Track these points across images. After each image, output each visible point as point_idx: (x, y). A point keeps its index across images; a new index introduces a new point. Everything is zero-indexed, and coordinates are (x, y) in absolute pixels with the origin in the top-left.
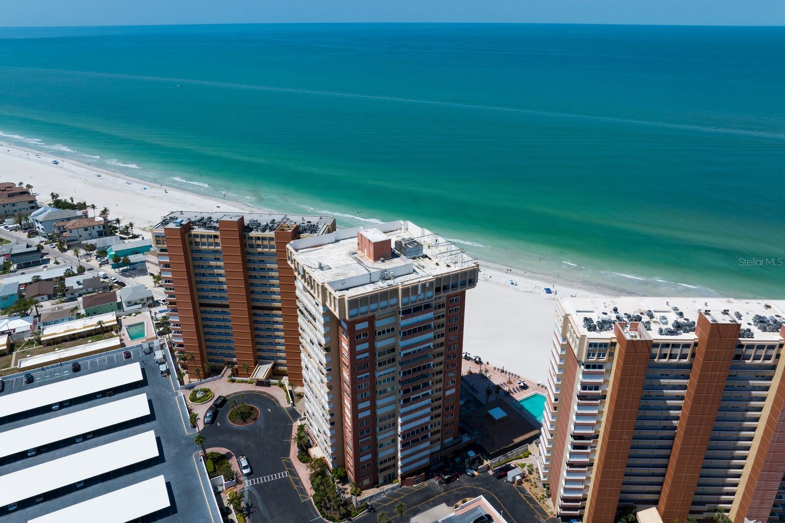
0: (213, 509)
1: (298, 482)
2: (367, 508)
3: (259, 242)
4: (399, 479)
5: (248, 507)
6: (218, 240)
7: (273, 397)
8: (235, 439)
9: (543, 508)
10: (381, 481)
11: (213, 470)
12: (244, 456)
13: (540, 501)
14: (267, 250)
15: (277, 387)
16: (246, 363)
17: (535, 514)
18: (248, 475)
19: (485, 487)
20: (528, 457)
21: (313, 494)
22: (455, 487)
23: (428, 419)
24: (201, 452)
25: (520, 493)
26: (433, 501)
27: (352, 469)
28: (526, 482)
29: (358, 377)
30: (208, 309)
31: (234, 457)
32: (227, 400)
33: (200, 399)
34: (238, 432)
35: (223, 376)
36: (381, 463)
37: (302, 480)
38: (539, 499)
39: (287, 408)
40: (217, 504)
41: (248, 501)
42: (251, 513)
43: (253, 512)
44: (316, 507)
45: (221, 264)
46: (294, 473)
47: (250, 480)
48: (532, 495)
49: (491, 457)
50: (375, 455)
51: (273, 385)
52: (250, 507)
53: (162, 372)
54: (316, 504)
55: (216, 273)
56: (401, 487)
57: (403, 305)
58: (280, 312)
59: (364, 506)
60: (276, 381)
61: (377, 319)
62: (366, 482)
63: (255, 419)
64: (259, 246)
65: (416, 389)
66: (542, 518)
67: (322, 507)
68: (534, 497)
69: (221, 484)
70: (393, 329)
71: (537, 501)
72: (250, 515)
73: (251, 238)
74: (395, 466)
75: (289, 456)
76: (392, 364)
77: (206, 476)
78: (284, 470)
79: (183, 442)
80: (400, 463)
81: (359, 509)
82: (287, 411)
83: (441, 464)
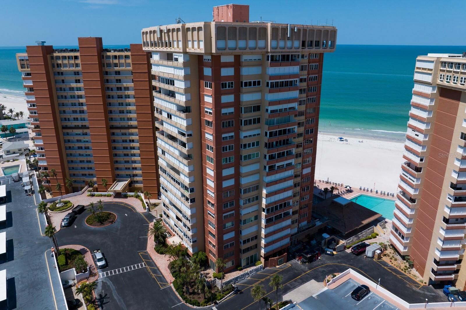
0: (59, 301)
1: (156, 270)
2: (233, 290)
3: (116, 61)
4: (262, 260)
5: (101, 298)
6: (79, 61)
7: (130, 206)
8: (91, 238)
9: (410, 277)
10: (243, 263)
11: (65, 263)
12: (99, 250)
13: (405, 272)
14: (124, 68)
15: (135, 199)
16: (104, 178)
17: (406, 283)
18: (102, 268)
19: (348, 263)
20: (376, 237)
21: (172, 281)
22: (319, 265)
23: (289, 193)
24: (53, 249)
25: (383, 266)
26: (300, 279)
27: (214, 250)
28: (385, 257)
29: (224, 136)
30: (70, 131)
31: (89, 253)
32: (86, 209)
33: (59, 208)
34: (94, 232)
35: (83, 193)
36: (245, 242)
37: (160, 269)
38: (404, 270)
39: (143, 213)
40: (64, 295)
41: (102, 292)
42: (104, 304)
43: (107, 302)
44: (177, 293)
45: (81, 85)
46: (151, 263)
47: (105, 273)
48: (395, 267)
49: (345, 237)
50: (239, 233)
51: (130, 197)
52: (103, 298)
53: (26, 191)
54: (177, 290)
55: (77, 94)
56: (264, 269)
57: (272, 48)
58: (136, 131)
59: (228, 288)
60: (132, 194)
62: (229, 265)
63: (112, 222)
64: (116, 65)
65: (281, 155)
66: (414, 287)
67: (184, 292)
68: (398, 269)
69: (73, 278)
70: (259, 83)
71: (403, 272)
72: (103, 305)
73: (108, 57)
74: (257, 247)
75: (146, 249)
76: (257, 125)
77: (56, 270)
78: (141, 261)
79: (37, 242)
80: (263, 242)
81: (224, 291)
82: (143, 215)
83: (299, 247)
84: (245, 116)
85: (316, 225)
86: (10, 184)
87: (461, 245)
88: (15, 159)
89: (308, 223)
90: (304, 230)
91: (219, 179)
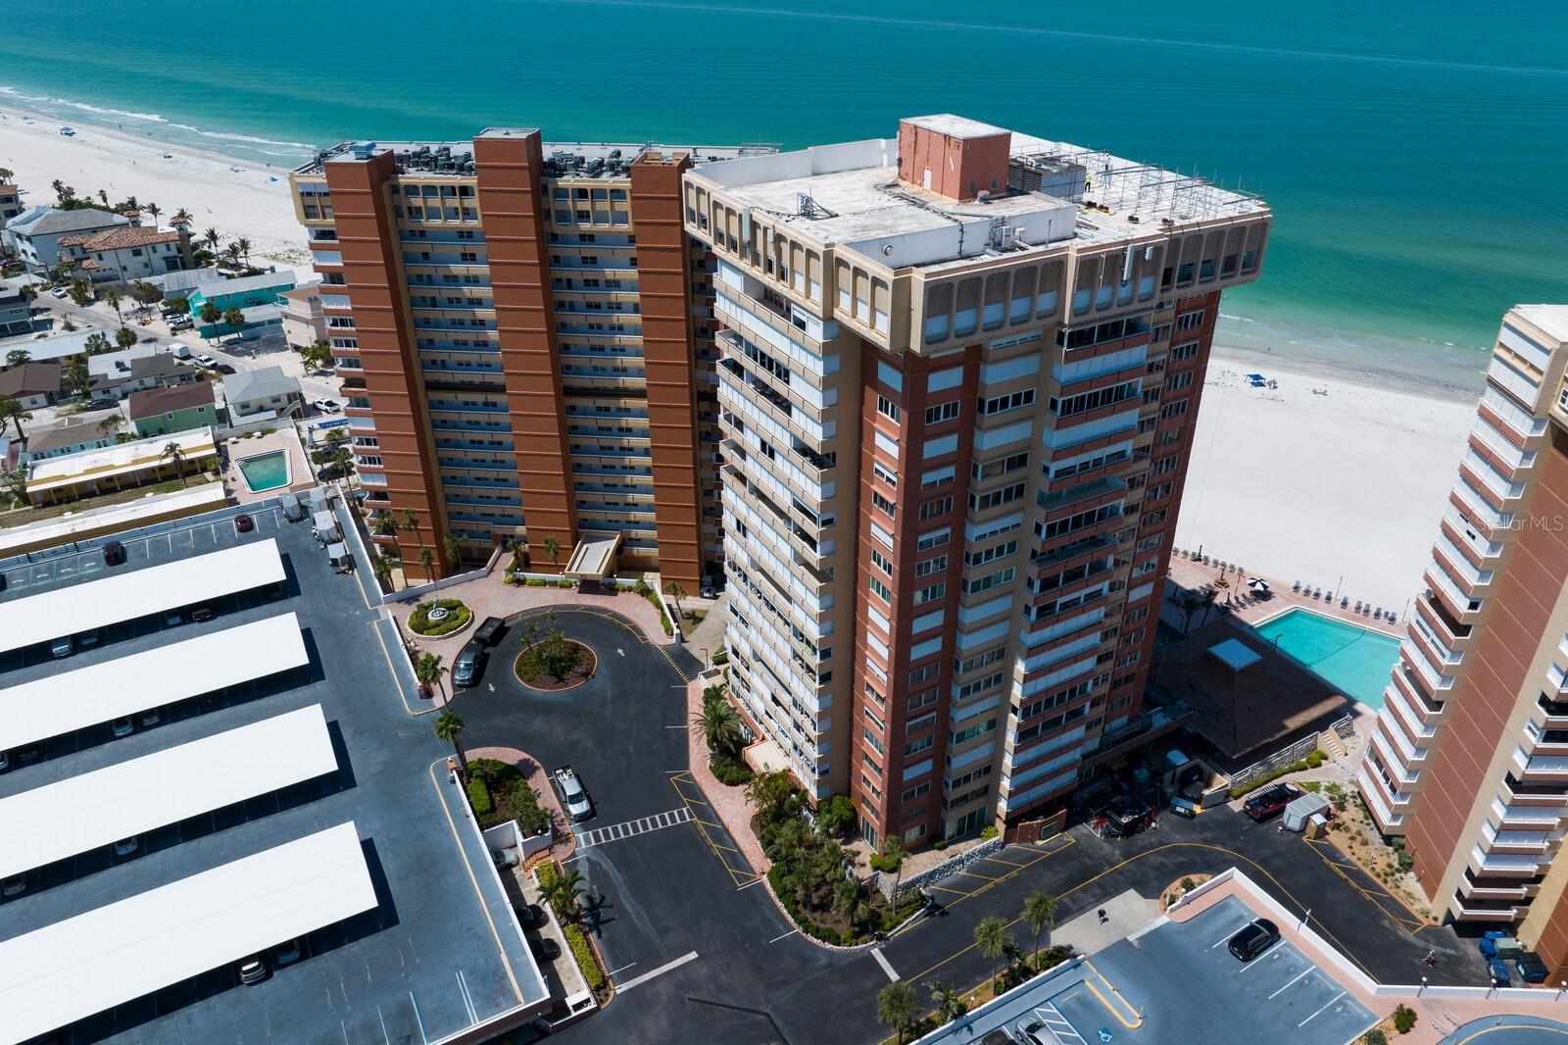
0: (498, 913)
1: (722, 834)
2: (923, 906)
3: (585, 205)
4: (1001, 826)
5: (594, 908)
6: (473, 202)
7: (627, 621)
8: (537, 725)
9: (1397, 898)
10: (950, 829)
11: (489, 807)
12: (568, 767)
13: (1385, 882)
14: (605, 226)
15: (637, 598)
16: (553, 536)
17: (1382, 915)
18: (582, 818)
19: (1231, 844)
20: (1320, 765)
21: (767, 869)
22: (1152, 846)
23: (1089, 664)
24: (451, 760)
25: (1326, 860)
26: (1099, 884)
27: (878, 802)
28: (1336, 832)
29: (921, 539)
30: (448, 396)
31: (542, 772)
32: (509, 628)
33: (437, 625)
34: (544, 708)
35: (491, 570)
36: (956, 784)
37: (731, 830)
38: (1382, 876)
39: (665, 647)
40: (507, 900)
41: (592, 889)
42: (603, 922)
43: (610, 920)
44: (780, 905)
45: (481, 269)
46: (706, 812)
47: (590, 833)
48: (1360, 864)
49: (1231, 767)
50: (943, 761)
51: (624, 590)
52: (598, 906)
53: (335, 562)
54: (780, 897)
55: (468, 295)
56: (1002, 847)
57: (1075, 313)
58: (643, 403)
59: (912, 898)
60: (632, 582)
61: (991, 357)
62: (913, 835)
63: (586, 675)
64: (583, 216)
65: (1073, 576)
66: (1401, 927)
67: (797, 903)
68: (1367, 871)
69: (510, 842)
70: (1029, 396)
71: (1379, 881)
72: (601, 927)
73: (562, 193)
74: (989, 792)
75: (686, 766)
76: (1014, 503)
77: (470, 823)
78: (679, 804)
79: (401, 735)
80: (1006, 784)
81: (900, 907)
82: (667, 656)
83: (1099, 785)
84: (982, 486)
85: (1151, 725)
86: (279, 530)
87: (1547, 844)
88: (265, 427)
89: (1129, 721)
90: (1116, 743)
91: (903, 639)
